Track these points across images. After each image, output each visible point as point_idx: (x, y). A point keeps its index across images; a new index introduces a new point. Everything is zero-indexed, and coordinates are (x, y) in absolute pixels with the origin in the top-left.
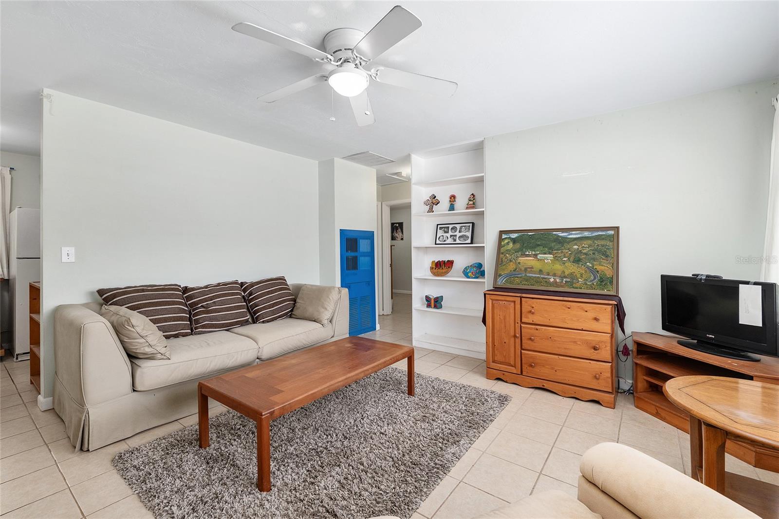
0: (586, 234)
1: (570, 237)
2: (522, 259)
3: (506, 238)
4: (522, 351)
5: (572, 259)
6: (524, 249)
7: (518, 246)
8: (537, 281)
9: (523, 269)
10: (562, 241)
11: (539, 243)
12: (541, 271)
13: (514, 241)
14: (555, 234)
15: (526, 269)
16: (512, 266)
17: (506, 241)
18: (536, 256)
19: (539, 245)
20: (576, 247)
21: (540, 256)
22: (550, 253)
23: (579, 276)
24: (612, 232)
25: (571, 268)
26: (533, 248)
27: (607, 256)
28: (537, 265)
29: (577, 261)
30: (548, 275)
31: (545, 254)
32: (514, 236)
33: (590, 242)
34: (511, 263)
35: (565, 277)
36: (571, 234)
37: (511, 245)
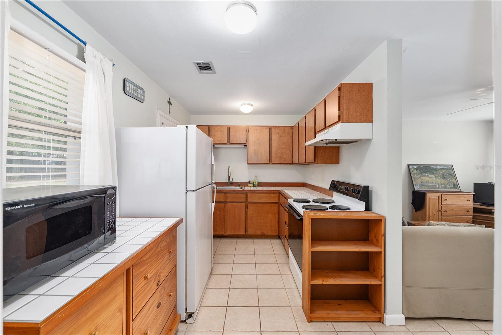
0: (443, 167)
1: (437, 168)
2: (423, 177)
3: (412, 168)
4: (442, 217)
5: (442, 177)
6: (422, 173)
7: (419, 171)
8: (433, 187)
9: (425, 182)
10: (436, 170)
11: (427, 170)
12: (432, 182)
13: (416, 169)
14: (432, 167)
15: (426, 182)
16: (419, 181)
17: (413, 169)
18: (428, 176)
19: (427, 172)
20: (441, 172)
21: (430, 176)
22: (433, 175)
23: (447, 184)
24: (451, 167)
25: (443, 181)
26: (426, 172)
27: (453, 176)
28: (430, 180)
29: (444, 178)
30: (436, 184)
31: (431, 175)
32: (415, 167)
33: (445, 170)
34: (419, 179)
35: (442, 185)
36: (438, 167)
37: (416, 171)
